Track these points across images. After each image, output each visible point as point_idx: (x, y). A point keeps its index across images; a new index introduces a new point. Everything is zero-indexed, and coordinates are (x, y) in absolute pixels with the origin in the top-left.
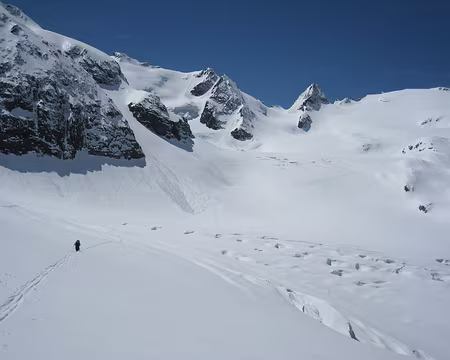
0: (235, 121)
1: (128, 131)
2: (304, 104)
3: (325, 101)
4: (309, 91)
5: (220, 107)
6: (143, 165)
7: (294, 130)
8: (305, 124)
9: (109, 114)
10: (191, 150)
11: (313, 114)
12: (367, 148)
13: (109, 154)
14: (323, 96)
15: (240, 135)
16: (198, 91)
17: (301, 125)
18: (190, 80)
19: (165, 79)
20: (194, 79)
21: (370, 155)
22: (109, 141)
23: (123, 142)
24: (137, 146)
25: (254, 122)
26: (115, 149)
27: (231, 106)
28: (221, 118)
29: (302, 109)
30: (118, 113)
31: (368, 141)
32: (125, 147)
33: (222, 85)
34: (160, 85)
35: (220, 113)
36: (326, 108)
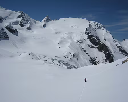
0: (28, 25)
1: (6, 33)
2: (45, 21)
3: (50, 20)
4: (46, 17)
5: (24, 22)
6: (9, 40)
7: (42, 27)
8: (44, 26)
9: (2, 30)
10: (17, 36)
11: (47, 23)
12: (57, 33)
13: (2, 38)
14: (49, 19)
15: (29, 29)
16: (19, 17)
17: (43, 26)
18: (17, 14)
19: (11, 13)
20: (18, 13)
21: (57, 34)
22: (2, 35)
23: (5, 35)
24: (7, 36)
25: (32, 26)
26: (4, 37)
27: (27, 22)
28: (24, 25)
29: (44, 22)
30: (4, 29)
31: (57, 31)
32: (5, 36)
33: (25, 16)
34: (10, 15)
35: (24, 23)
36: (50, 22)
